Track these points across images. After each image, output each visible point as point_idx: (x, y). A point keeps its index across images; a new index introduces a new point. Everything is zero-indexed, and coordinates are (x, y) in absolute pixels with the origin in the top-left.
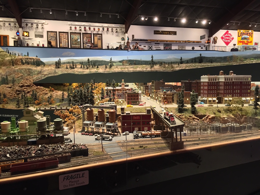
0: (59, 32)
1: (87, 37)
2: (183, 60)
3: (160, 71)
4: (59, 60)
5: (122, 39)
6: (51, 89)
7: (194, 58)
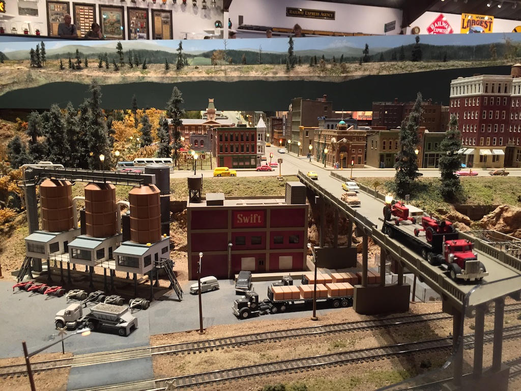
0: (75, 4)
1: (137, 17)
2: (370, 54)
3: (311, 79)
4: (40, 47)
5: (217, 24)
6: (21, 123)
7: (399, 48)
